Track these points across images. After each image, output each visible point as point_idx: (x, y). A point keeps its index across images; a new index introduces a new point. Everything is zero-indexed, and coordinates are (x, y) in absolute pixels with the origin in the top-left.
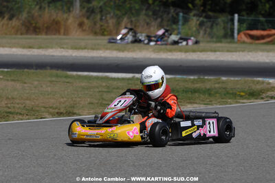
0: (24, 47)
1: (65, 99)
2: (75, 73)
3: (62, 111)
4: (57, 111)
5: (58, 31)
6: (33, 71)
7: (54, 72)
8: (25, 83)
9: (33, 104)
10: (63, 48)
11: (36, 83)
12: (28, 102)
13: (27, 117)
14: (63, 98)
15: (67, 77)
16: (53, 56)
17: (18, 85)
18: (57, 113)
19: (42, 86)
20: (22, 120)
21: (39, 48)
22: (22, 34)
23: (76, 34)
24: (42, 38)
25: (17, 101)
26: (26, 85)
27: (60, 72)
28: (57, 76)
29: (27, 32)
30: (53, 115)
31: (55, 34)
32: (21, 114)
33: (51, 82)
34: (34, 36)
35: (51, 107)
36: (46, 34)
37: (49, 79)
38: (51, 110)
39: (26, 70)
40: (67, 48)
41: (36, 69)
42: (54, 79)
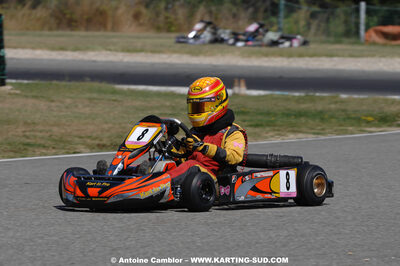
0: (53, 49)
1: (110, 125)
2: (125, 87)
3: (104, 142)
4: (97, 142)
5: (103, 25)
6: (64, 83)
7: (96, 85)
8: (53, 101)
9: (63, 131)
10: (110, 50)
11: (68, 101)
12: (55, 129)
13: (54, 151)
14: (106, 123)
15: (115, 92)
16: (94, 61)
17: (42, 104)
18: (98, 145)
19: (76, 106)
20: (46, 155)
21: (76, 49)
22: (50, 29)
23: (129, 30)
24: (80, 34)
25: (40, 128)
26: (53, 104)
27: (104, 86)
28: (100, 91)
29: (59, 26)
30: (92, 148)
31: (99, 30)
32: (44, 147)
33: (90, 99)
34: (69, 32)
35: (89, 137)
36: (87, 29)
37: (88, 95)
38: (89, 141)
39: (55, 82)
40: (116, 51)
41: (70, 81)
42: (95, 95)
